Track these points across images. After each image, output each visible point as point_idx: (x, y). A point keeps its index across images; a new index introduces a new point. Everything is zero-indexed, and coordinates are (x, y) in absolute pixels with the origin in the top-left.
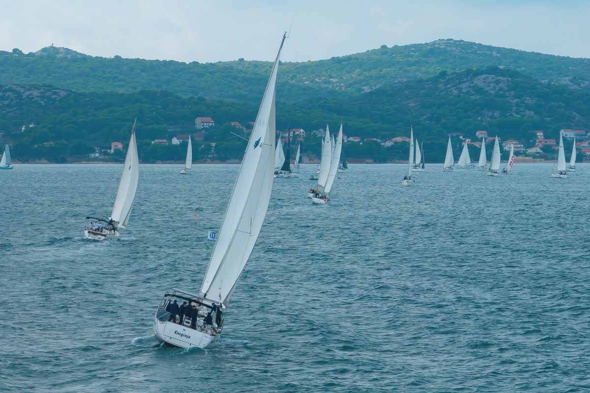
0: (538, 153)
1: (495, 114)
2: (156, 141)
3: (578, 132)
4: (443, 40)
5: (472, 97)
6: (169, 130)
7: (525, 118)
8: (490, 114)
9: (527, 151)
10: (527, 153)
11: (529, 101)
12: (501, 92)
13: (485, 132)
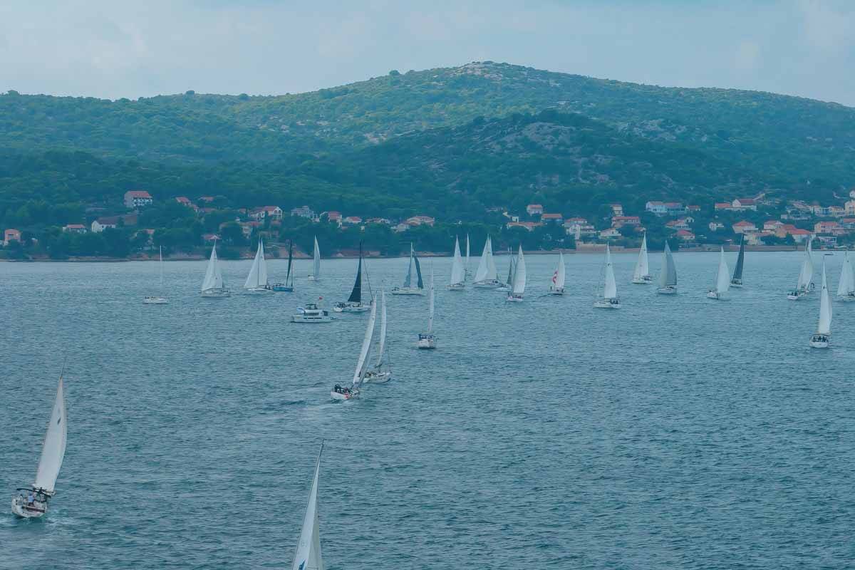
0: (614, 237)
1: (553, 179)
2: (68, 226)
3: (671, 205)
4: (479, 63)
5: (521, 156)
6: (88, 210)
7: (596, 185)
8: (547, 179)
9: (599, 234)
10: (600, 237)
11: (602, 160)
12: (562, 148)
13: (540, 206)
